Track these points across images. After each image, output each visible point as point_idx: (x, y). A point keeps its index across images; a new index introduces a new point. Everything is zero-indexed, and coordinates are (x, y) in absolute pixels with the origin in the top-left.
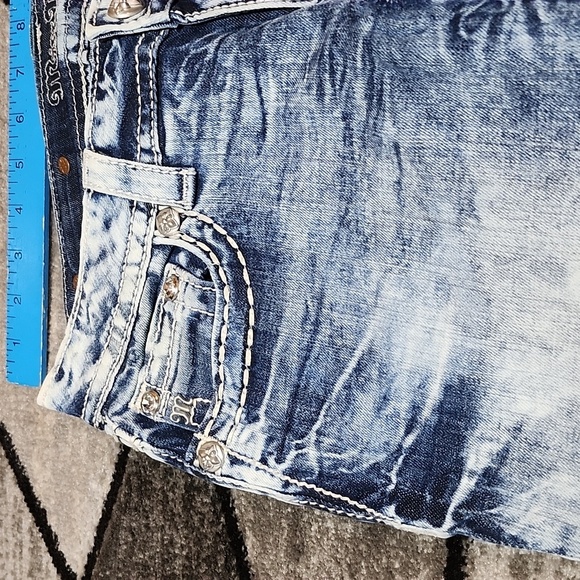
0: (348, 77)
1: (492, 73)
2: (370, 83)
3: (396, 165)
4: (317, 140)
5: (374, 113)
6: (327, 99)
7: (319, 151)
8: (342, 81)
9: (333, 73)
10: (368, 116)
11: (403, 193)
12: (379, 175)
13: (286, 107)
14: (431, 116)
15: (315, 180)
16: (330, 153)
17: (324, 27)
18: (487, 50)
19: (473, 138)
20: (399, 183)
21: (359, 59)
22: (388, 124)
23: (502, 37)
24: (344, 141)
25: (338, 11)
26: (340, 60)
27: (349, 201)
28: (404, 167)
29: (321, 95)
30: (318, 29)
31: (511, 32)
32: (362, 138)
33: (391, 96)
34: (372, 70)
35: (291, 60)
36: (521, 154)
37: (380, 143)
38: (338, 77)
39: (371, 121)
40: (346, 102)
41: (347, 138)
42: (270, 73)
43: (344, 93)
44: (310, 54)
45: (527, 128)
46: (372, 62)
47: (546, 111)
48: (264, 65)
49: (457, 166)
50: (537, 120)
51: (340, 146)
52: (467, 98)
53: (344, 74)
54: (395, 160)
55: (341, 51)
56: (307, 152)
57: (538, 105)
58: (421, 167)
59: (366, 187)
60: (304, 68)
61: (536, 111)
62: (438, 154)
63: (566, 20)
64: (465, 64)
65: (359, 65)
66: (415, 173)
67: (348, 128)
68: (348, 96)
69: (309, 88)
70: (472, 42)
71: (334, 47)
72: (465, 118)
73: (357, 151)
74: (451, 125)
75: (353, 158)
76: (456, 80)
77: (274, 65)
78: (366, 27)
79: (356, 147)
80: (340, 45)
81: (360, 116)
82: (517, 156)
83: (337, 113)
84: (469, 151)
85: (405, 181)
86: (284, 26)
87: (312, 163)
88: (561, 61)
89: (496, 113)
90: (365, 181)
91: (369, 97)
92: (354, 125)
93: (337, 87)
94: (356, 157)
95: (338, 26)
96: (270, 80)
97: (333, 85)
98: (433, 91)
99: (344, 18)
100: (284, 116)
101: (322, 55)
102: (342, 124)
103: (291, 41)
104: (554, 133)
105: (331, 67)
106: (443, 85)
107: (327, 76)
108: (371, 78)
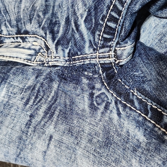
0: (42, 102)
1: (101, 123)
2: (49, 108)
3: (46, 144)
4: (14, 120)
5: (46, 120)
6: (28, 106)
7: (12, 125)
8: (39, 102)
9: (36, 97)
10: (42, 120)
11: (46, 157)
12: (37, 145)
13: (7, 102)
14: (70, 131)
15: (8, 136)
16: (17, 128)
17: (37, 77)
18: (102, 113)
19: (83, 146)
20: (45, 152)
21: (51, 97)
22: (52, 127)
23: (109, 111)
24: (26, 125)
25: (45, 74)
26: (42, 94)
27: (21, 150)
28: (50, 147)
29: (26, 103)
30: (34, 77)
31: (112, 111)
32: (35, 128)
33: (58, 117)
34: (53, 104)
35: (17, 84)
36: (99, 162)
37: (43, 133)
38: (38, 100)
39: (43, 123)
40: (35, 110)
41: (28, 125)
42: (6, 86)
43: (36, 106)
44: (27, 85)
45: (104, 152)
46: (56, 100)
47: (113, 149)
48: (5, 82)
49: (73, 156)
50: (109, 151)
51: (23, 126)
52: (87, 129)
53: (41, 100)
54: (47, 142)
55: (44, 91)
56: (7, 123)
57: (111, 145)
58: (59, 150)
59: (30, 148)
60: (22, 90)
61: (110, 147)
62: (67, 148)
63: (128, 116)
64: (93, 115)
65: (49, 99)
66: (54, 151)
67: (30, 121)
68: (37, 109)
69: (22, 99)
70: (98, 108)
71: (41, 88)
72: (83, 137)
73: (30, 132)
74: (76, 138)
75: (27, 134)
76: (87, 120)
77: (9, 83)
78: (55, 85)
79: (30, 130)
80: (44, 88)
81: (38, 118)
82: (97, 162)
83: (29, 113)
84: (79, 152)
85: (48, 152)
86: (20, 71)
87: (8, 129)
88: (125, 130)
89: (95, 140)
90: (30, 145)
91: (46, 113)
92: (33, 121)
93: (35, 103)
94: (29, 134)
95: (44, 81)
96: (4, 88)
97: (34, 102)
98: (75, 121)
99: (47, 78)
100: (5, 105)
101: (34, 89)
102: (28, 118)
103: (20, 77)
104: (114, 159)
105: (37, 95)
106: (80, 120)
107: (33, 98)
108: (51, 106)
